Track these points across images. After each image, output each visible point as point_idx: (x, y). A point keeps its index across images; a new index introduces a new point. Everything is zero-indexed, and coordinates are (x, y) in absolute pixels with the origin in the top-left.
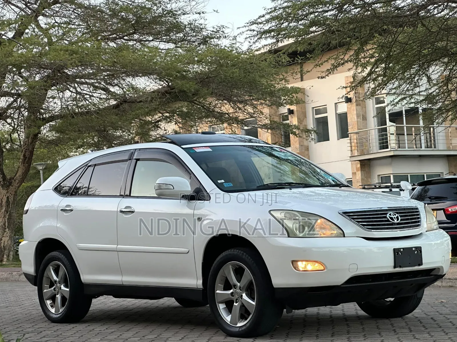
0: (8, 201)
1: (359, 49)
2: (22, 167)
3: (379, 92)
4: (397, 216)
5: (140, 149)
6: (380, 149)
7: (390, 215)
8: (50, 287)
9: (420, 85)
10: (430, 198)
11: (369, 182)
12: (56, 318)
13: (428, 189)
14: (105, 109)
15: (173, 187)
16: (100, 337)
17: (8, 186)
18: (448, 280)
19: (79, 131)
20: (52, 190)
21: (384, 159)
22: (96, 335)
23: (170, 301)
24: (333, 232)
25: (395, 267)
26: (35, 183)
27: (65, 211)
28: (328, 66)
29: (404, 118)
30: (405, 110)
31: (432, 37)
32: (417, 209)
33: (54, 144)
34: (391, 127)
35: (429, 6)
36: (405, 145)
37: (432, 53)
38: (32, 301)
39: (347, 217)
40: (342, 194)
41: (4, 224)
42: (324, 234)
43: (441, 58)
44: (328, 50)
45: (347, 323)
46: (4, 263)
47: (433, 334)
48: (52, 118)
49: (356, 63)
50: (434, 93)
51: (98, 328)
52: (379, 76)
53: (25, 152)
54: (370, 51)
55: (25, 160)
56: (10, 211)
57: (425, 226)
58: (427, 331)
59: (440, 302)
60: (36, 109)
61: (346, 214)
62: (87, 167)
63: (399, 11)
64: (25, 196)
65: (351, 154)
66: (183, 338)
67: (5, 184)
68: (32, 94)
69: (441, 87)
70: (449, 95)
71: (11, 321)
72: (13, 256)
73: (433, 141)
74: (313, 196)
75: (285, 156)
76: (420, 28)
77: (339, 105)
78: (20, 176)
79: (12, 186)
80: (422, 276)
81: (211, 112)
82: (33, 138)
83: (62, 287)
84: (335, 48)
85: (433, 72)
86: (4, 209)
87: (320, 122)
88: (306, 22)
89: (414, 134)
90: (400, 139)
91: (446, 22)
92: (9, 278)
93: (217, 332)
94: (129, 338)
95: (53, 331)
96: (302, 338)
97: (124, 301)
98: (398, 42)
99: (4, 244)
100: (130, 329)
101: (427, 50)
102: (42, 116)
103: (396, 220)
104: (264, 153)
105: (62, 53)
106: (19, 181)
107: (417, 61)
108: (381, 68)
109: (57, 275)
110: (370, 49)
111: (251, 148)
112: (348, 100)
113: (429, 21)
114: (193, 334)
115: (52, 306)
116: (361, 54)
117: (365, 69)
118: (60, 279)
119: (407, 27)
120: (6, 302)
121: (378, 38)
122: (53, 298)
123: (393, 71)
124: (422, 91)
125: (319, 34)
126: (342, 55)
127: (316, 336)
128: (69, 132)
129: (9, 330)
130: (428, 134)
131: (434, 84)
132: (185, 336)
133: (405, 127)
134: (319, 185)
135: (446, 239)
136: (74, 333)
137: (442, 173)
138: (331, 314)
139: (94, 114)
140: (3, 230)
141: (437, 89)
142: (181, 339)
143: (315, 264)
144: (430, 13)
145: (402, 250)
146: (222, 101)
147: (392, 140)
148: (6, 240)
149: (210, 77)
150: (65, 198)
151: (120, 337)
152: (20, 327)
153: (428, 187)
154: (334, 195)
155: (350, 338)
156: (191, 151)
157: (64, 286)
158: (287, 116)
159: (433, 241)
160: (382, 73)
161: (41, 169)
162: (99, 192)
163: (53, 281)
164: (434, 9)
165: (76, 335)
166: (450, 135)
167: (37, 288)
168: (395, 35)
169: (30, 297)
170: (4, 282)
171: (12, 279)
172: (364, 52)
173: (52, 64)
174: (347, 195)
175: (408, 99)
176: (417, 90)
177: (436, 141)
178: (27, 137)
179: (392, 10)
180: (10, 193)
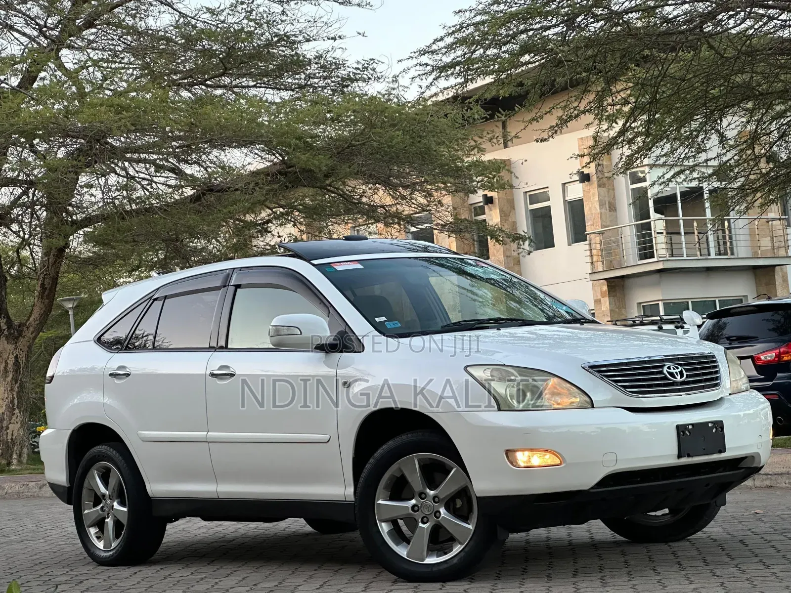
0: (17, 363)
1: (603, 90)
2: (38, 304)
3: (638, 161)
4: (680, 370)
5: (242, 268)
6: (641, 260)
7: (669, 368)
8: (95, 505)
9: (707, 148)
10: (728, 338)
11: (623, 314)
12: (106, 557)
13: (725, 324)
14: (176, 202)
15: (300, 331)
16: (182, 588)
17: (17, 338)
18: (765, 477)
19: (134, 241)
20: (93, 342)
21: (648, 275)
22: (174, 584)
23: (297, 525)
24: (573, 400)
25: (680, 456)
26: (60, 331)
27: (117, 376)
28: (551, 120)
29: (680, 205)
30: (680, 192)
31: (726, 67)
32: (713, 357)
33: (91, 264)
34: (658, 222)
35: (719, 14)
36: (683, 252)
37: (727, 93)
38: (64, 530)
39: (597, 374)
40: (582, 336)
41: (12, 402)
42: (558, 404)
43: (741, 102)
44: (553, 94)
45: (599, 552)
46: (13, 467)
47: (745, 568)
48: (88, 221)
49: (598, 114)
50: (732, 161)
51: (178, 572)
52: (637, 135)
53: (44, 278)
54: (622, 93)
55: (44, 293)
56: (21, 380)
57: (728, 385)
58: (735, 562)
59: (753, 514)
60: (60, 205)
61: (594, 368)
62: (151, 301)
63: (669, 25)
64: (44, 354)
65: (592, 269)
66: (322, 585)
67: (10, 334)
68: (53, 180)
69: (742, 150)
70: (757, 164)
71: (29, 565)
72: (28, 455)
73: (728, 243)
74: (535, 339)
75: (485, 273)
76: (705, 52)
77: (570, 187)
78: (35, 320)
79: (24, 337)
80: (724, 471)
81: (355, 203)
82: (57, 256)
83: (116, 505)
84: (564, 89)
85: (728, 125)
86: (11, 376)
87: (539, 217)
88: (514, 46)
89: (696, 232)
90: (673, 242)
91: (749, 41)
92: (23, 493)
93: (379, 573)
94: (231, 588)
95: (101, 580)
96: (524, 581)
97: (219, 526)
98: (669, 76)
99: (12, 436)
100: (232, 573)
101: (717, 90)
102: (71, 218)
103: (679, 377)
104: (450, 270)
105: (103, 109)
106: (35, 328)
107: (701, 108)
108: (642, 122)
109: (106, 485)
110: (622, 90)
111: (427, 261)
112: (585, 178)
113: (721, 40)
114: (338, 578)
115: (98, 538)
116: (608, 98)
117: (614, 124)
118: (112, 493)
119: (683, 51)
120: (20, 533)
121: (634, 70)
122: (100, 524)
123: (661, 125)
124: (711, 159)
125: (536, 67)
126: (575, 100)
127: (547, 576)
128: (118, 244)
129: (27, 580)
130: (720, 232)
131: (731, 146)
132: (325, 583)
133: (681, 221)
134: (545, 320)
135: (762, 406)
136: (138, 583)
137: (746, 296)
138: (570, 539)
139: (159, 213)
140: (10, 412)
141: (736, 155)
142: (318, 587)
143: (545, 455)
144: (722, 26)
145: (690, 427)
146: (373, 185)
147: (660, 244)
148: (15, 429)
149: (355, 146)
150: (116, 354)
151: (216, 587)
152: (46, 573)
153: (724, 320)
154: (568, 338)
155: (605, 578)
156: (328, 270)
157: (118, 503)
158: (482, 208)
159: (740, 411)
160: (644, 130)
161: (70, 308)
162: (169, 344)
163: (99, 494)
164: (729, 18)
165: (142, 586)
166: (757, 233)
167: (72, 508)
168: (663, 65)
169: (60, 524)
170: (15, 499)
171: (26, 494)
172: (611, 95)
173: (86, 128)
174: (590, 338)
175: (687, 172)
176: (703, 157)
177: (734, 242)
178: (46, 254)
179: (658, 22)
180: (21, 349)
